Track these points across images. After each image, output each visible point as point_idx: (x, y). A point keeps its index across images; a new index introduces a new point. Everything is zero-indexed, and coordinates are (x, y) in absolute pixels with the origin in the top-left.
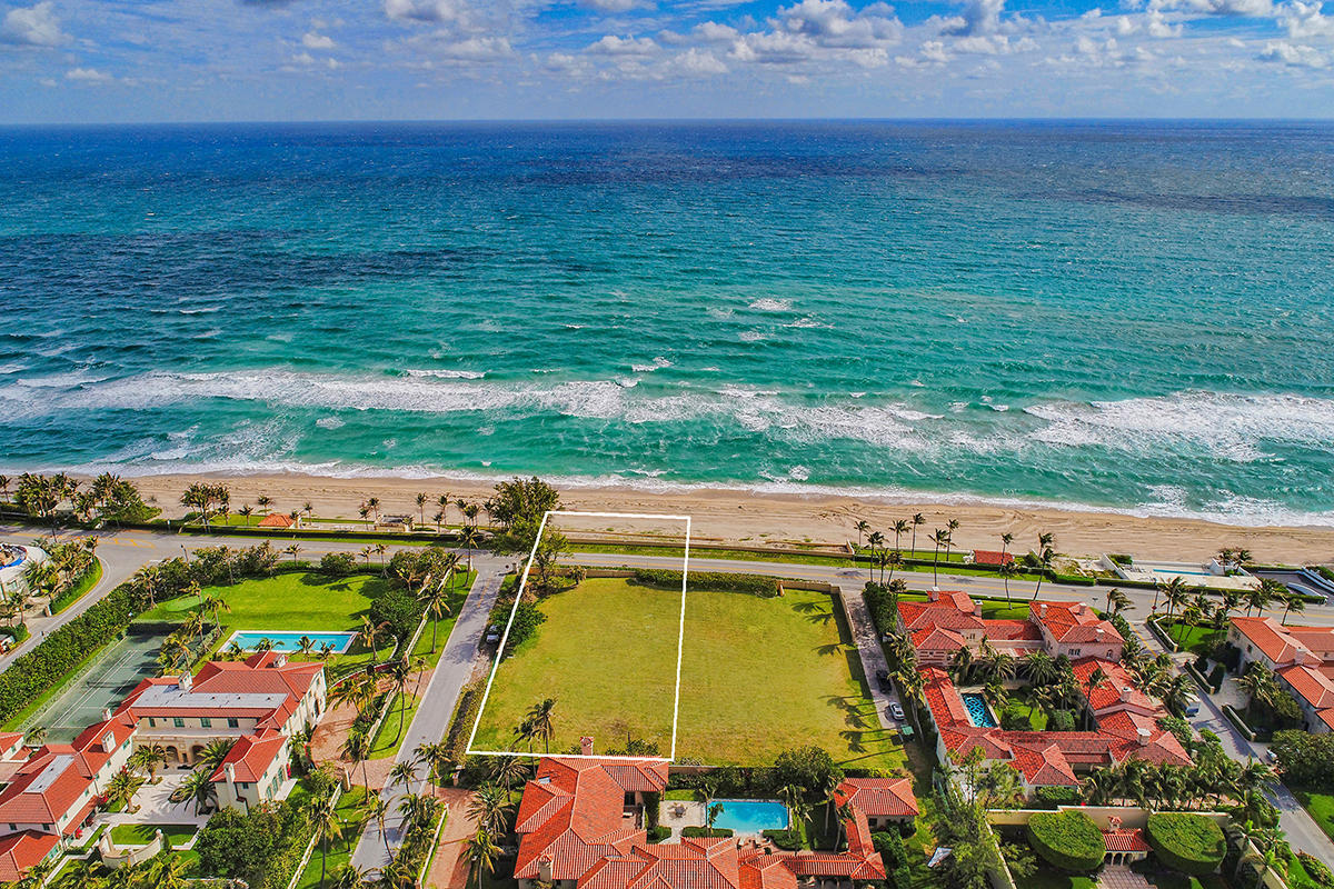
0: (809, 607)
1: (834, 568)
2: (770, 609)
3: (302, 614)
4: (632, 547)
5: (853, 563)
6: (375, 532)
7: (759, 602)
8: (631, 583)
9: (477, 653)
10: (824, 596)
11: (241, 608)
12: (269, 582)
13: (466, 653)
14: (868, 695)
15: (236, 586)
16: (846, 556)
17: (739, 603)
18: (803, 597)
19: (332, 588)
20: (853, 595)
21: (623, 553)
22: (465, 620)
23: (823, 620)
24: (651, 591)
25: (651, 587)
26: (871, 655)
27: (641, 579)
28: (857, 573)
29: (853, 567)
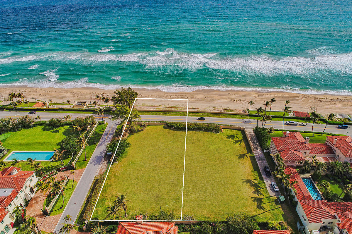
0: (233, 137)
1: (241, 119)
2: (218, 138)
3: (39, 143)
4: (166, 112)
5: (248, 117)
6: (73, 109)
7: (214, 135)
8: (164, 128)
9: (103, 160)
10: (239, 132)
11: (17, 141)
12: (30, 130)
13: (98, 160)
14: (261, 179)
15: (18, 132)
16: (246, 115)
17: (205, 136)
18: (231, 132)
19: (53, 132)
20: (249, 131)
21: (162, 115)
22: (100, 145)
23: (239, 142)
24: (172, 131)
25: (172, 130)
26: (260, 159)
27: (169, 126)
28: (250, 122)
29: (248, 119)
